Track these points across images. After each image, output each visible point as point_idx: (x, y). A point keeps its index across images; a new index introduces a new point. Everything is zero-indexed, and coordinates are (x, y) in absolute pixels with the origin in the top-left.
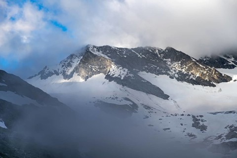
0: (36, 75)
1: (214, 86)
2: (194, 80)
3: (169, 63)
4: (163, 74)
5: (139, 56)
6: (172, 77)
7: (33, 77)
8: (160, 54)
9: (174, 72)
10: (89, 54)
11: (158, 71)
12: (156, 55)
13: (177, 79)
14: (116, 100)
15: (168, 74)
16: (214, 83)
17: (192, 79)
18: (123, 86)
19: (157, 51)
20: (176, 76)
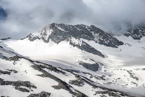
0: (25, 38)
1: (117, 47)
2: (107, 44)
3: (93, 34)
4: (91, 40)
5: (78, 30)
6: (96, 42)
7: (23, 39)
8: (88, 29)
9: (97, 39)
10: (57, 29)
11: (89, 38)
12: (86, 29)
13: (99, 43)
14: (87, 60)
15: (94, 40)
16: (117, 46)
17: (106, 43)
18: (82, 50)
19: (87, 27)
20: (98, 41)
